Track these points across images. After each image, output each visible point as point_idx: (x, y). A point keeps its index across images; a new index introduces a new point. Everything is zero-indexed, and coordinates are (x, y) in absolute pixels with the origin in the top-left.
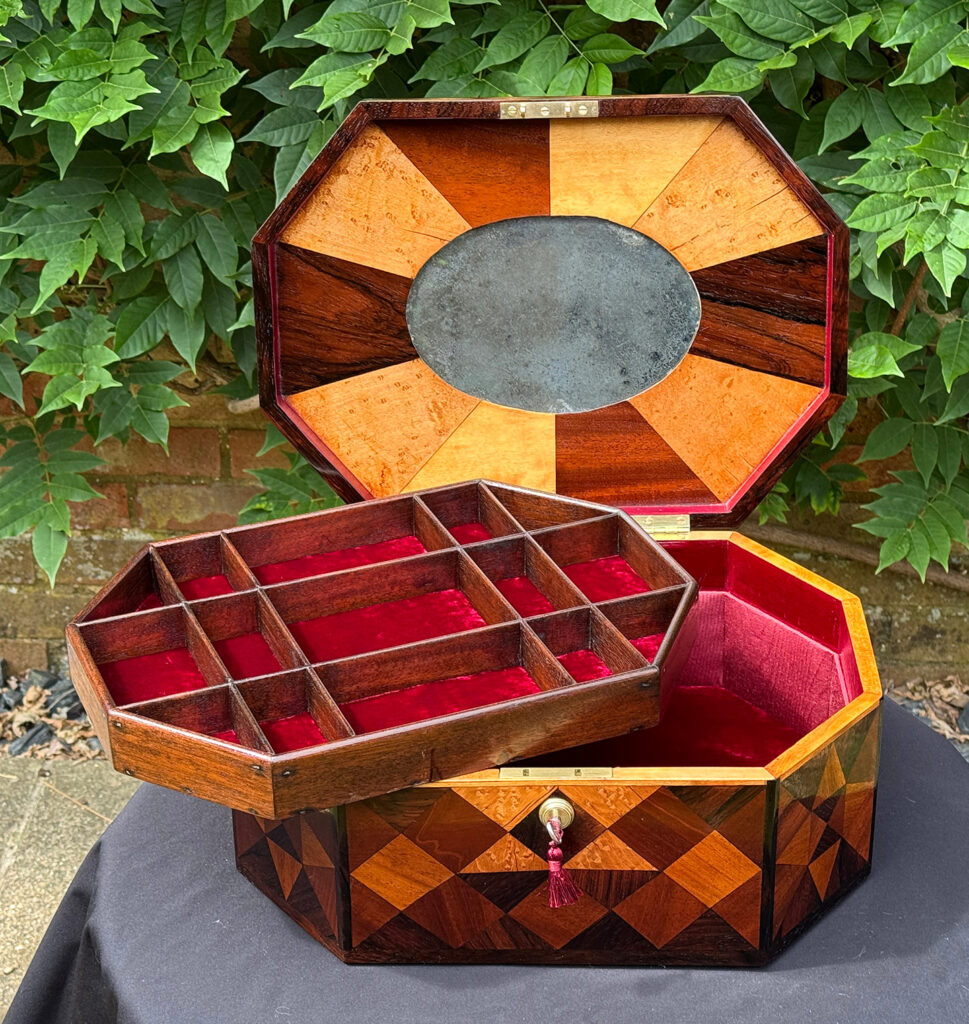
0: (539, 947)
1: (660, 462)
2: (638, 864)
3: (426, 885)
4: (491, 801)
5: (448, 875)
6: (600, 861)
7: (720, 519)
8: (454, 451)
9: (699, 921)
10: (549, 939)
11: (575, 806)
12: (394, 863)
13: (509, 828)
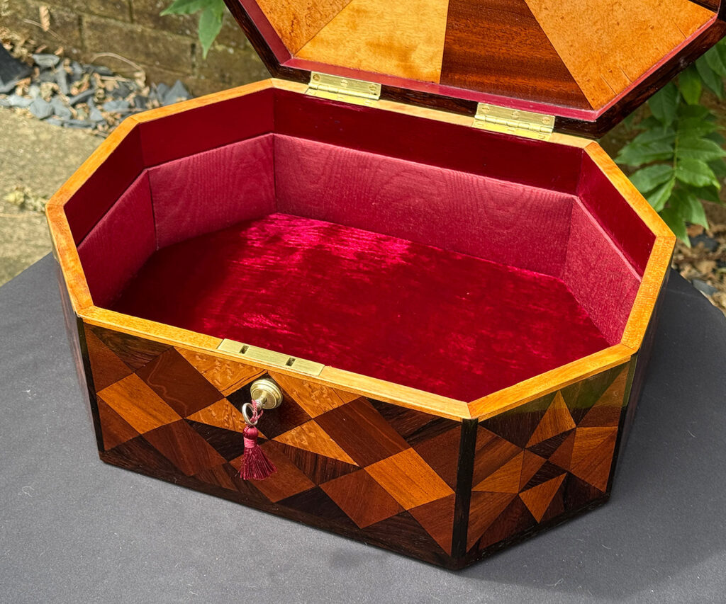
0: (257, 495)
1: (540, 59)
2: (340, 456)
3: (160, 421)
4: (208, 367)
5: (176, 418)
6: (306, 444)
7: (583, 127)
8: (355, 14)
9: (397, 517)
10: (266, 492)
11: (283, 392)
12: (131, 394)
13: (226, 394)
